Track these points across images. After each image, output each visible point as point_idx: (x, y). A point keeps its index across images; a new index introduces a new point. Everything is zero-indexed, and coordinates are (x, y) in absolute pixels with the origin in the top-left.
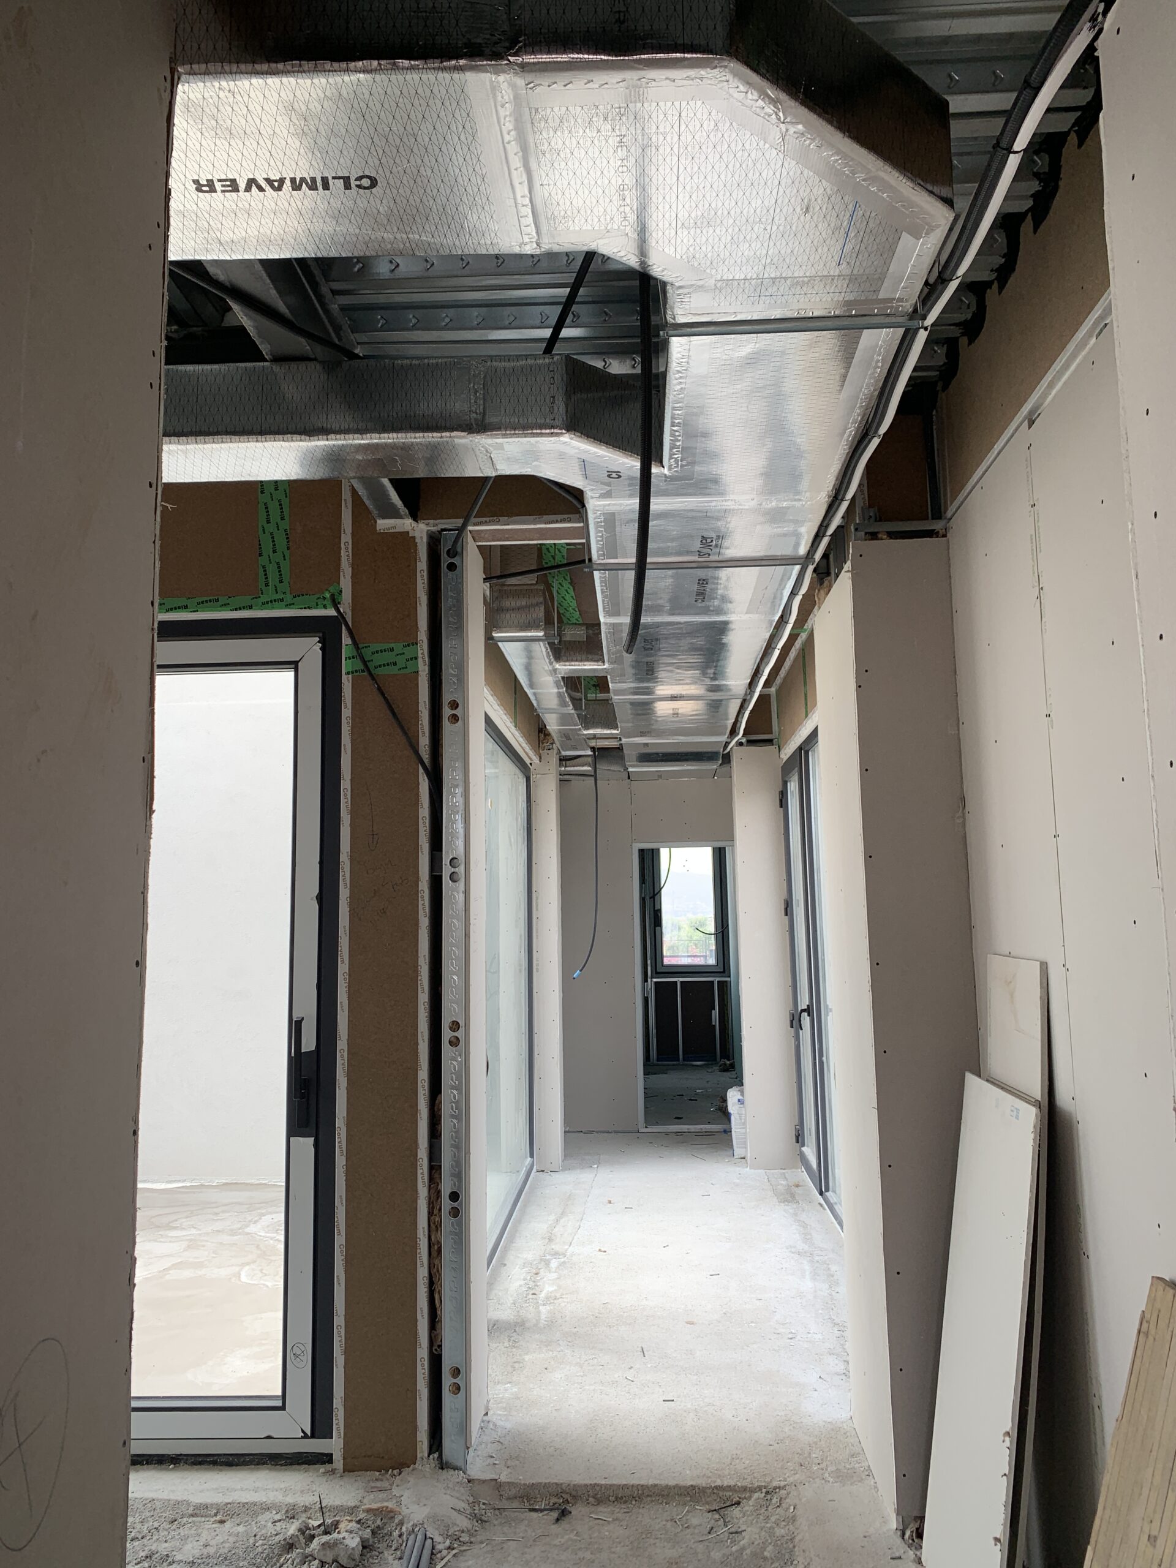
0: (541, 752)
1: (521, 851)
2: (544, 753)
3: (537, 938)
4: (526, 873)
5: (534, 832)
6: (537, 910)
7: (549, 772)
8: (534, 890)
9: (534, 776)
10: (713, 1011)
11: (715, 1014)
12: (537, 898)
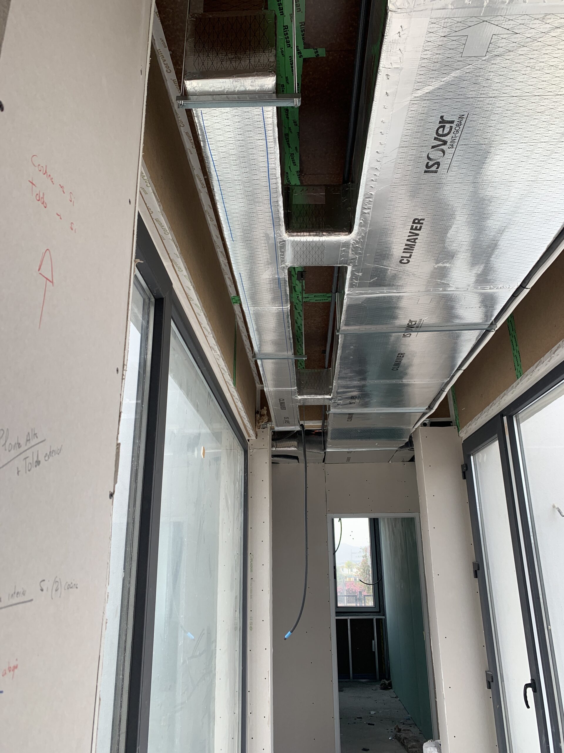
0: (257, 430)
1: (238, 516)
2: (260, 431)
3: (251, 598)
4: (242, 537)
5: (250, 500)
6: (252, 571)
7: (263, 447)
8: (249, 552)
9: (251, 451)
10: (373, 641)
11: (375, 642)
12: (252, 560)
